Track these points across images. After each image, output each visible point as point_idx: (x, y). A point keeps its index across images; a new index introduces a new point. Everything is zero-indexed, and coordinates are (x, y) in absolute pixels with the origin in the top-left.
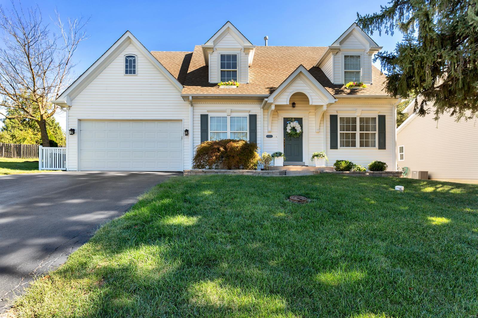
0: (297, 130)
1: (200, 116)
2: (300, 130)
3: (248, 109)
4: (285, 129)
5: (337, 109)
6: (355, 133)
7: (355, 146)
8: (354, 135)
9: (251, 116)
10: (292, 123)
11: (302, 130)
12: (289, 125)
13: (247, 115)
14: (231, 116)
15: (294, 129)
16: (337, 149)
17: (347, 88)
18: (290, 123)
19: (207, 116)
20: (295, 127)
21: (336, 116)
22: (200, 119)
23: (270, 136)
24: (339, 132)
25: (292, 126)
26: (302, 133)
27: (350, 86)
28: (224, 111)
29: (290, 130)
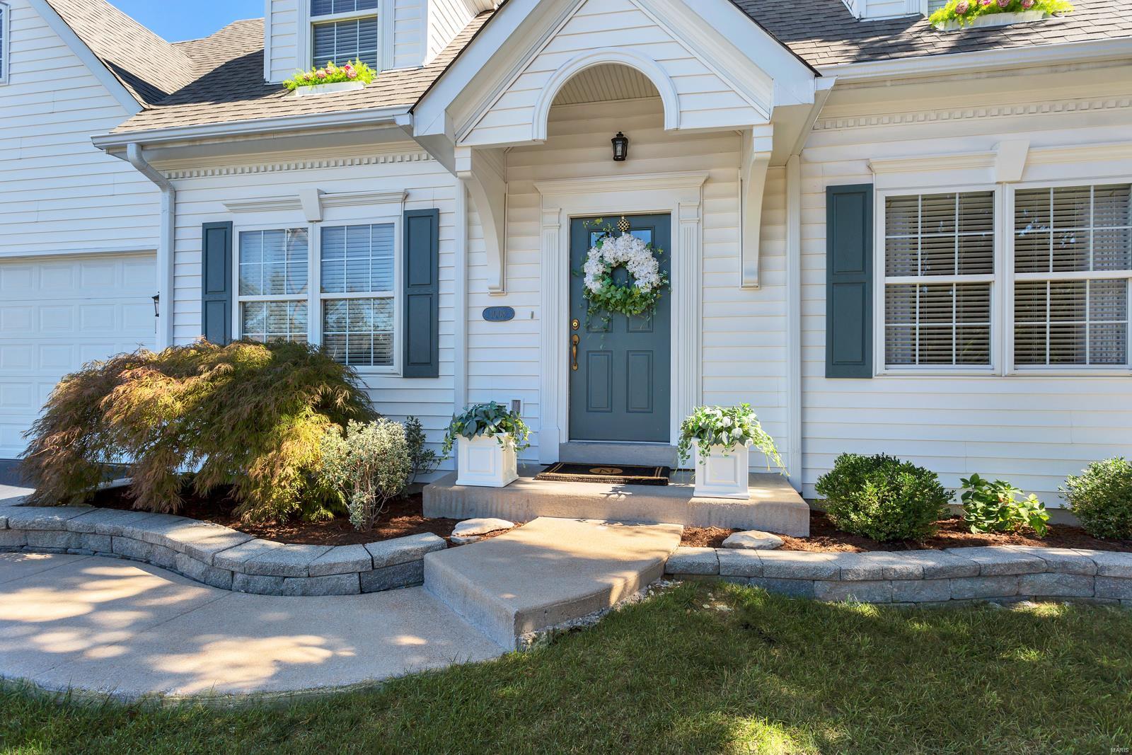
0: (636, 276)
1: (199, 233)
2: (655, 279)
3: (399, 186)
4: (576, 273)
5: (868, 150)
6: (988, 284)
7: (987, 362)
8: (978, 299)
9: (411, 218)
10: (608, 244)
11: (668, 277)
12: (593, 253)
13: (393, 213)
14: (324, 224)
15: (617, 273)
16: (869, 375)
17: (940, 27)
18: (599, 243)
19: (226, 228)
20: (626, 263)
21: (863, 193)
22: (198, 245)
23: (500, 314)
24: (880, 280)
25: (609, 258)
26: (663, 289)
27: (957, 11)
28: (292, 203)
29: (596, 279)
